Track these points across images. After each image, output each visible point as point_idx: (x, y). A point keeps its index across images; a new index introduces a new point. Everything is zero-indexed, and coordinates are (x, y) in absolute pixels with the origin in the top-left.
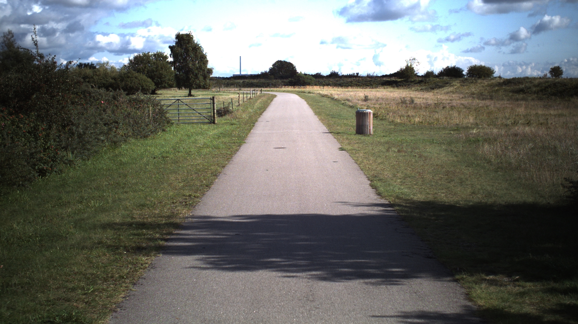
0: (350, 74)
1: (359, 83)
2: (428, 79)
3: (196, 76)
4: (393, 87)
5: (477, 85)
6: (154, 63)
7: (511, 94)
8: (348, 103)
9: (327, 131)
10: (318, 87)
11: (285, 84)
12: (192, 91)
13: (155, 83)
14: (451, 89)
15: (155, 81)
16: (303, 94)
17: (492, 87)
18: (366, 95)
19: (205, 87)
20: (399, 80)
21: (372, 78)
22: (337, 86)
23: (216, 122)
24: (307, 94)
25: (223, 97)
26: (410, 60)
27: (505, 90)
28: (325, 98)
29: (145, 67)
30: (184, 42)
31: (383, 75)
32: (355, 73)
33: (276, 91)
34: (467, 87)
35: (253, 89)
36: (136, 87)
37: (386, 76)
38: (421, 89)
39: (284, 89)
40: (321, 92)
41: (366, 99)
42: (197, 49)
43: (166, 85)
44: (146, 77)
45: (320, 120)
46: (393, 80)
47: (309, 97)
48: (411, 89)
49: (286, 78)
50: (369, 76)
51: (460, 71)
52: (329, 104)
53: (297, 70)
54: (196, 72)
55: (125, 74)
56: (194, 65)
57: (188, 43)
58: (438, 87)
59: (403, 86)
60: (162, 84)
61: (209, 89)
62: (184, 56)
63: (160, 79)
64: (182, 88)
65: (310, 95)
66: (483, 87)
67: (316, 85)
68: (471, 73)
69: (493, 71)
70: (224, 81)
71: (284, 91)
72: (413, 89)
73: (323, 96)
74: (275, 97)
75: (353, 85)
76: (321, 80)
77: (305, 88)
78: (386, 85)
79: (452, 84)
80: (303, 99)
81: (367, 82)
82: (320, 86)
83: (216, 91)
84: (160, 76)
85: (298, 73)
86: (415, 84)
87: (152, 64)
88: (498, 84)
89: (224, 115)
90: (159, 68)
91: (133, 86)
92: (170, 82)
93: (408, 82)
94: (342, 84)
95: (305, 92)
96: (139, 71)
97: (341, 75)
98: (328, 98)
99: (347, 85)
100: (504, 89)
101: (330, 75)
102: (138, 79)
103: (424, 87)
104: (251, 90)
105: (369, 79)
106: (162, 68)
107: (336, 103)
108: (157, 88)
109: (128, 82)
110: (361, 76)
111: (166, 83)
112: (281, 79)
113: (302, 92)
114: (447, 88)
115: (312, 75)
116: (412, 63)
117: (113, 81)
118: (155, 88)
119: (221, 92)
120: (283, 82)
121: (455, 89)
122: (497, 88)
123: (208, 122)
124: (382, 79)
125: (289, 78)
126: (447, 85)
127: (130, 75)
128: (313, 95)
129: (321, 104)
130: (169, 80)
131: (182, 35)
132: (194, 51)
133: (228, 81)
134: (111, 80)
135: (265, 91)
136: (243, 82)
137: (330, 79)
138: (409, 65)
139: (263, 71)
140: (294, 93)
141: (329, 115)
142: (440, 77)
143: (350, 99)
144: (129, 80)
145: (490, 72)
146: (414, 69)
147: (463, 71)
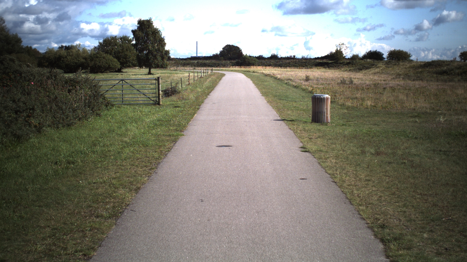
0: (287, 57)
1: (296, 64)
2: (355, 61)
3: (155, 57)
4: (325, 68)
5: (400, 67)
6: (120, 45)
7: (435, 75)
8: (291, 83)
9: (279, 118)
10: (261, 67)
11: (233, 64)
12: (151, 70)
13: (120, 62)
14: (377, 70)
15: (121, 61)
16: (249, 73)
17: (414, 68)
18: (307, 75)
19: (163, 67)
20: (330, 62)
21: (307, 60)
22: (277, 66)
23: (161, 103)
24: (252, 73)
25: (178, 75)
26: (339, 45)
27: (429, 72)
28: (269, 78)
29: (113, 49)
30: (145, 27)
31: (315, 58)
32: (293, 56)
33: (225, 70)
34: (392, 68)
35: (205, 68)
36: (104, 66)
37: (318, 58)
38: (350, 70)
39: (231, 68)
40: (264, 72)
41: (307, 79)
42: (156, 32)
43: (131, 64)
44: (113, 57)
45: (268, 102)
46: (325, 62)
47: (254, 76)
48: (341, 69)
49: (234, 59)
50: (303, 58)
51: (380, 55)
52: (274, 84)
53: (243, 52)
54: (155, 53)
55: (94, 55)
56: (153, 47)
57: (148, 28)
58: (365, 68)
59: (333, 67)
60: (127, 63)
61: (166, 68)
62: (145, 39)
63: (125, 59)
64: (143, 68)
65: (254, 74)
66: (406, 68)
67: (259, 65)
68: (391, 57)
69: (410, 54)
70: (181, 61)
71: (232, 71)
72: (342, 69)
73: (266, 75)
74: (224, 76)
75: (290, 66)
76: (263, 61)
77: (250, 68)
78: (319, 66)
79: (378, 66)
80: (249, 78)
81: (302, 63)
82: (263, 66)
83: (174, 70)
84: (125, 57)
85: (244, 55)
86: (344, 65)
87: (118, 46)
88: (420, 66)
89: (171, 95)
90: (125, 49)
91: (101, 65)
92: (134, 62)
93: (338, 64)
94: (281, 65)
95: (250, 72)
96: (107, 52)
97: (280, 57)
98: (271, 77)
99: (286, 65)
100: (428, 70)
101: (270, 57)
102: (106, 59)
103: (352, 68)
104: (202, 69)
105: (304, 61)
106: (127, 50)
107: (280, 82)
108: (123, 67)
109: (97, 61)
110: (297, 58)
111: (130, 62)
112: (229, 60)
113: (247, 71)
114: (373, 69)
115: (255, 57)
116: (341, 48)
117: (84, 61)
118: (121, 67)
119: (178, 71)
120: (231, 62)
121: (381, 70)
122: (420, 70)
123: (153, 104)
124: (315, 61)
125: (236, 59)
126: (373, 66)
127: (98, 55)
128: (257, 74)
129: (266, 84)
130: (133, 60)
131: (143, 21)
132: (153, 35)
133: (184, 61)
134: (82, 60)
135: (216, 70)
136: (197, 62)
137: (271, 61)
138: (339, 49)
139: (215, 53)
140: (240, 73)
141: (276, 96)
142: (364, 60)
143: (292, 78)
144: (98, 59)
145: (407, 56)
146: (343, 52)
147: (383, 54)
